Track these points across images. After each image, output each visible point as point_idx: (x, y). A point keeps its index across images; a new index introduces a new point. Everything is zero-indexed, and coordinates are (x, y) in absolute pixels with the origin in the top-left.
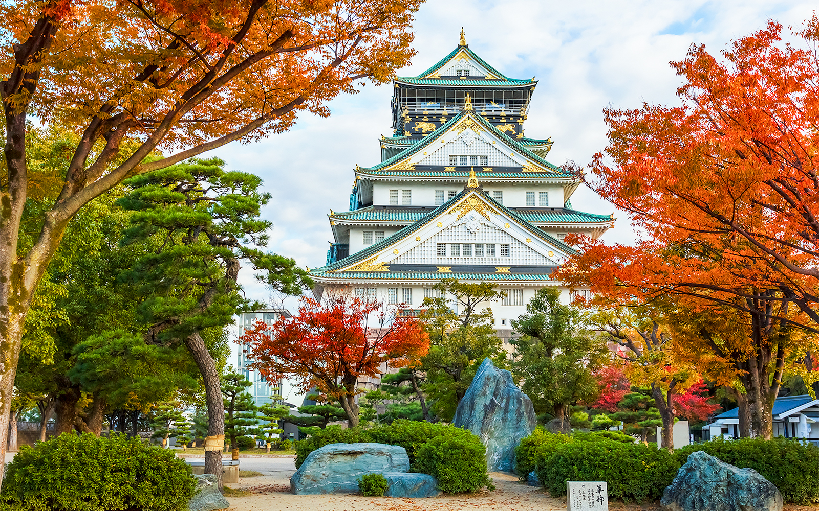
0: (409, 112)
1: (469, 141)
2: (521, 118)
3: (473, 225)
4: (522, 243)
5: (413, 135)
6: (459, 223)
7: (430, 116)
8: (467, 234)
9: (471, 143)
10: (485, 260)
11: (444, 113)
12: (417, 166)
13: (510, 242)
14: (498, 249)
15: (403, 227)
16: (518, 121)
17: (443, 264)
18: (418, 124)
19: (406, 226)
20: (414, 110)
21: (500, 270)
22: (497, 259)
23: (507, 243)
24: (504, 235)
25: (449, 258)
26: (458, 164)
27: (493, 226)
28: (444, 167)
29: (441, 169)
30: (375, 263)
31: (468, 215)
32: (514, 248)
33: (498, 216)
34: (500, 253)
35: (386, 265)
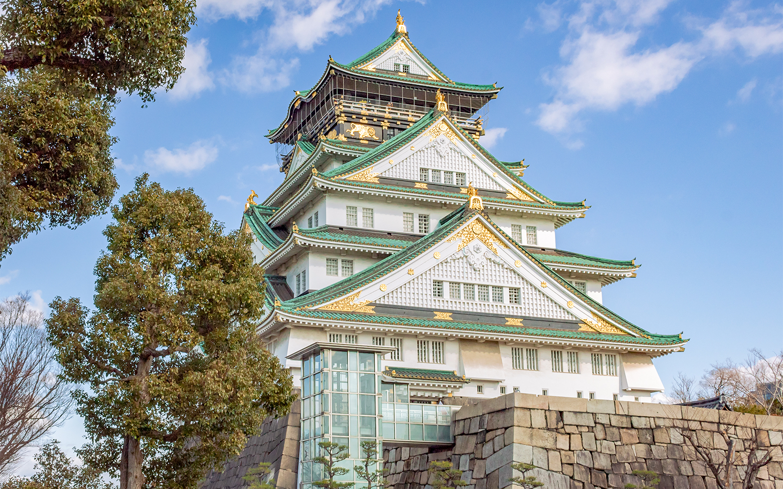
0: (343, 109)
1: (443, 151)
2: (477, 133)
3: (477, 259)
4: (535, 288)
5: (350, 140)
6: (461, 254)
7: (370, 117)
8: (469, 271)
9: (446, 155)
10: (490, 307)
11: (387, 115)
12: (381, 178)
13: (521, 286)
14: (506, 292)
15: (386, 256)
16: (474, 136)
17: (442, 308)
18: (354, 127)
19: (390, 254)
20: (350, 107)
21: (511, 322)
22: (505, 307)
23: (517, 286)
24: (513, 275)
25: (448, 301)
26: (430, 181)
27: (502, 262)
28: (414, 182)
29: (409, 184)
30: (356, 301)
31: (471, 245)
32: (526, 293)
33: (506, 250)
34: (509, 300)
35: (371, 304)
